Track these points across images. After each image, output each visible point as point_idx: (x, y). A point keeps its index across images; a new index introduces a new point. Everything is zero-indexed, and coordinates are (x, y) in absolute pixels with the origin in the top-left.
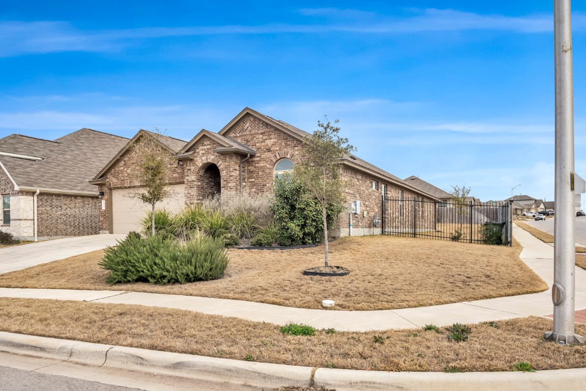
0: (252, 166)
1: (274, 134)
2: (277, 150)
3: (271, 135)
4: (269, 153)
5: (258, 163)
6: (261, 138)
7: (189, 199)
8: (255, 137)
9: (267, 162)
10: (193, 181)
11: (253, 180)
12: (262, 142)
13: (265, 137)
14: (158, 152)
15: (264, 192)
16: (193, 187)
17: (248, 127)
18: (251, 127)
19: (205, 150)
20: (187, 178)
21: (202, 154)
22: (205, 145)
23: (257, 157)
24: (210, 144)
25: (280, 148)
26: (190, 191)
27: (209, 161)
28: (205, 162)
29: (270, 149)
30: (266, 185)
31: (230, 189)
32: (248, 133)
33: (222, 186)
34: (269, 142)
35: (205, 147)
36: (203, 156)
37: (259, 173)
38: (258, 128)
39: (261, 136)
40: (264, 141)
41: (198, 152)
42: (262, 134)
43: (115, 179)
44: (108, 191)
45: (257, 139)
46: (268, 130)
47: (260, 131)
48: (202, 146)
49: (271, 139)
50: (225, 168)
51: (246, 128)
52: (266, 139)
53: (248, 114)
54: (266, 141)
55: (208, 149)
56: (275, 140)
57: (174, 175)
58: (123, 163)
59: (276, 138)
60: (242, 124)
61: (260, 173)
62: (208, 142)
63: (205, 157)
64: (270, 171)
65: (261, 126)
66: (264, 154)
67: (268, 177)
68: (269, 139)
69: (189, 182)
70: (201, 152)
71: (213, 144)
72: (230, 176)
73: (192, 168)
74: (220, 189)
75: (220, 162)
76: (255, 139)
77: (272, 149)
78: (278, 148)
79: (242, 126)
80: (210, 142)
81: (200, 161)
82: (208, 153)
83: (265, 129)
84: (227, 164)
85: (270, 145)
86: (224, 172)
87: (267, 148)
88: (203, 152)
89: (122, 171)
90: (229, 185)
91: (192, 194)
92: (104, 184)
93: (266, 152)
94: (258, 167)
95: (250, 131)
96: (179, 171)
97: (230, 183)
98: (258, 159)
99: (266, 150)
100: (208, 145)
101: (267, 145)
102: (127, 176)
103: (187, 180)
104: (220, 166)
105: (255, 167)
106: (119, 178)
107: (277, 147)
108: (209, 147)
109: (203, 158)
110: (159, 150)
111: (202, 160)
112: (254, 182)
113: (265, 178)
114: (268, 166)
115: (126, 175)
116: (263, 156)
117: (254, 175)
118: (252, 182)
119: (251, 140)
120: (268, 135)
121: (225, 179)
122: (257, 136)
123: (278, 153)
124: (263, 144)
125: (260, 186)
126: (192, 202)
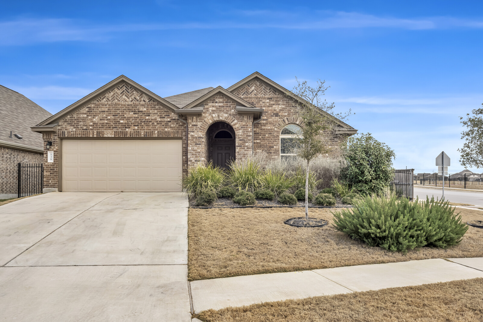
0: (257, 128)
1: (283, 101)
2: (285, 116)
3: (279, 101)
4: (276, 117)
5: (264, 126)
6: (267, 102)
7: (194, 156)
8: (261, 101)
9: (274, 126)
10: (201, 138)
11: (258, 141)
12: (269, 107)
13: (272, 103)
14: (142, 103)
15: (271, 153)
16: (200, 144)
17: (253, 91)
18: (257, 91)
19: (216, 107)
20: (192, 133)
21: (212, 111)
22: (216, 102)
23: (264, 120)
24: (223, 102)
25: (288, 114)
26: (195, 148)
27: (221, 118)
28: (216, 119)
29: (278, 114)
30: (273, 147)
31: (247, 148)
32: (253, 96)
33: (237, 144)
34: (277, 108)
35: (217, 104)
36: (213, 113)
37: (265, 135)
38: (265, 92)
39: (268, 101)
40: (271, 106)
41: (207, 108)
42: (268, 99)
43: (72, 127)
44: (58, 140)
45: (263, 103)
46: (275, 96)
47: (267, 96)
48: (213, 102)
49: (279, 105)
50: (242, 127)
51: (251, 91)
52: (274, 105)
53: (256, 78)
54: (274, 106)
55: (219, 106)
56: (283, 106)
57: (166, 130)
58: (87, 109)
59: (284, 105)
60: (246, 87)
61: (267, 135)
62: (221, 100)
63: (216, 115)
64: (278, 134)
65: (268, 91)
66: (271, 118)
67: (275, 140)
68: (276, 105)
69: (194, 138)
70: (210, 109)
71: (226, 102)
72: (247, 136)
73: (199, 124)
74: (235, 147)
75: (236, 121)
76: (261, 103)
77: (280, 114)
78: (286, 114)
79: (246, 89)
80: (223, 100)
81: (210, 117)
82: (220, 111)
83: (272, 95)
84: (244, 123)
85: (278, 110)
86: (241, 131)
87: (275, 112)
88: (214, 109)
89: (84, 120)
90: (247, 144)
91: (199, 150)
92: (54, 132)
93: (273, 116)
94: (264, 129)
95: (255, 95)
96: (172, 126)
97: (247, 142)
98: (264, 122)
99: (274, 114)
100: (219, 102)
101: (275, 110)
102: (91, 126)
103: (192, 136)
104: (235, 125)
105: (261, 129)
106: (79, 127)
107: (285, 112)
108: (221, 104)
109: (214, 115)
110: (144, 101)
111: (212, 117)
112: (260, 143)
113: (272, 141)
114: (276, 129)
115: (91, 124)
116: (270, 120)
117: (260, 137)
118: (257, 143)
119: (257, 103)
120: (276, 101)
121: (241, 139)
122: (264, 101)
123: (287, 119)
124: (270, 108)
125: (267, 147)
126: (198, 159)
